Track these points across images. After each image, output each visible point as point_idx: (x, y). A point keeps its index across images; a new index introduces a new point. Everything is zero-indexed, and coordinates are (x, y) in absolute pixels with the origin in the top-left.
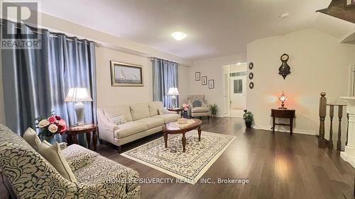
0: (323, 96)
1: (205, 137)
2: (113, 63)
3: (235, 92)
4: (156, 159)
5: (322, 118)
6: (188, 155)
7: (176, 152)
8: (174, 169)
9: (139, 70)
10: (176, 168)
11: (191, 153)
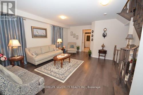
0: (116, 47)
1: (71, 61)
2: (32, 27)
3: (87, 41)
4: (50, 72)
5: (114, 55)
6: (63, 70)
7: (58, 68)
8: (57, 76)
9: (45, 31)
10: (58, 76)
11: (65, 69)
